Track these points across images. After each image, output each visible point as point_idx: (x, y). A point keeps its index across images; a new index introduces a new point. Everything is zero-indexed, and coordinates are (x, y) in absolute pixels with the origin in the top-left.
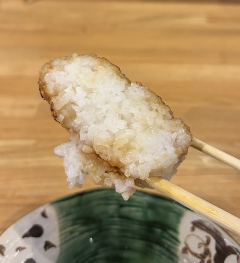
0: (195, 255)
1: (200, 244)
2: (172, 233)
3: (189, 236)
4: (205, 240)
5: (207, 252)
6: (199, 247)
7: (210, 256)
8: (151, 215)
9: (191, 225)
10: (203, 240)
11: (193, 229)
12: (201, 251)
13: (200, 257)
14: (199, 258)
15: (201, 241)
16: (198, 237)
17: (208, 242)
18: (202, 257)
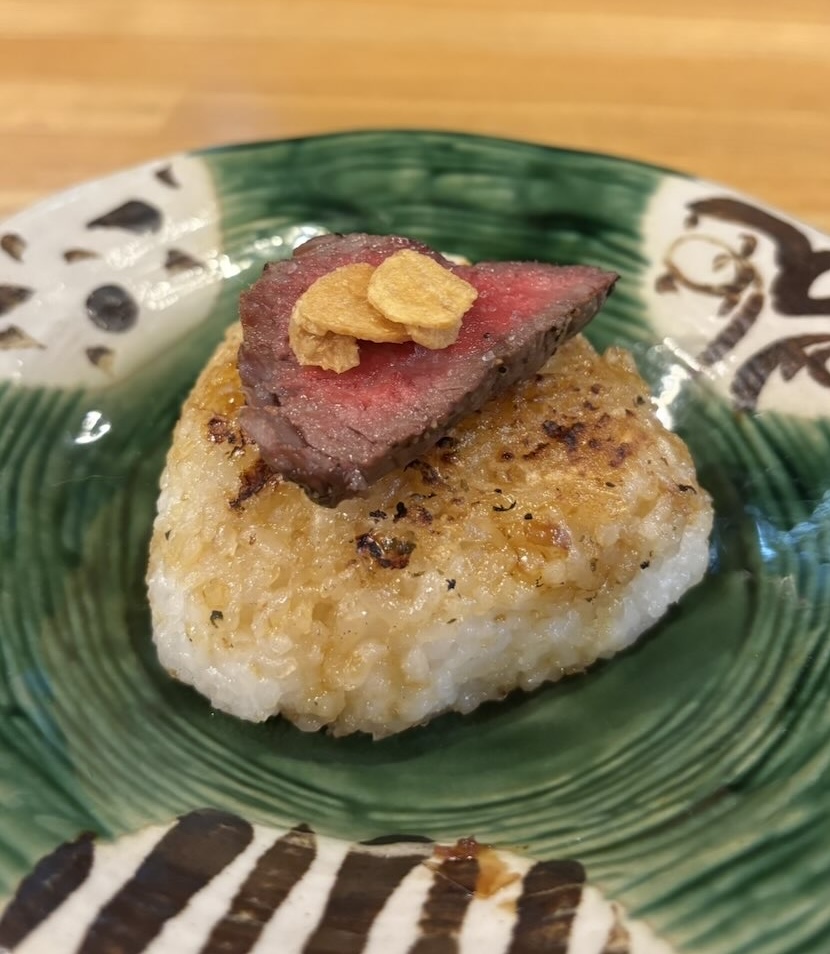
0: (706, 289)
1: (720, 258)
2: (617, 239)
3: (679, 242)
4: (738, 245)
5: (747, 276)
6: (718, 267)
7: (759, 284)
8: (541, 195)
9: (687, 213)
10: (727, 247)
11: (693, 222)
12: (728, 274)
13: (724, 291)
15: (721, 250)
16: (713, 241)
17: (750, 249)
18: (731, 292)
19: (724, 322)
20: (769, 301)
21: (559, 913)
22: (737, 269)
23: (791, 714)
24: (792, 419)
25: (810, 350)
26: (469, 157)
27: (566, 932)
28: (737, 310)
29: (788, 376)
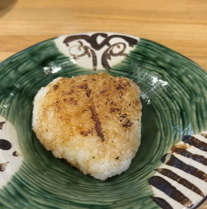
0: (82, 55)
1: (79, 48)
2: (59, 57)
3: (69, 50)
4: (79, 44)
5: (86, 48)
6: (80, 50)
7: (89, 48)
9: (65, 45)
10: (78, 46)
11: (67, 45)
12: (83, 51)
14: (86, 54)
16: (74, 46)
17: (81, 43)
18: (86, 52)
19: (91, 58)
20: (94, 50)
21: (195, 140)
22: (83, 48)
23: (173, 99)
24: (118, 65)
25: (108, 52)
26: (17, 61)
27: (199, 141)
28: (91, 55)
29: (110, 59)
